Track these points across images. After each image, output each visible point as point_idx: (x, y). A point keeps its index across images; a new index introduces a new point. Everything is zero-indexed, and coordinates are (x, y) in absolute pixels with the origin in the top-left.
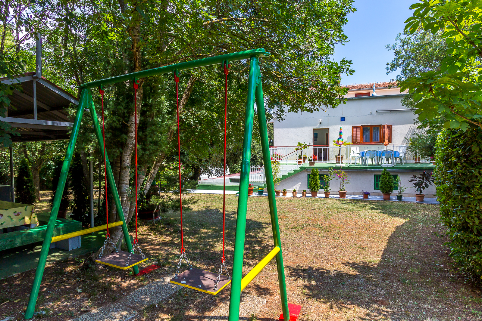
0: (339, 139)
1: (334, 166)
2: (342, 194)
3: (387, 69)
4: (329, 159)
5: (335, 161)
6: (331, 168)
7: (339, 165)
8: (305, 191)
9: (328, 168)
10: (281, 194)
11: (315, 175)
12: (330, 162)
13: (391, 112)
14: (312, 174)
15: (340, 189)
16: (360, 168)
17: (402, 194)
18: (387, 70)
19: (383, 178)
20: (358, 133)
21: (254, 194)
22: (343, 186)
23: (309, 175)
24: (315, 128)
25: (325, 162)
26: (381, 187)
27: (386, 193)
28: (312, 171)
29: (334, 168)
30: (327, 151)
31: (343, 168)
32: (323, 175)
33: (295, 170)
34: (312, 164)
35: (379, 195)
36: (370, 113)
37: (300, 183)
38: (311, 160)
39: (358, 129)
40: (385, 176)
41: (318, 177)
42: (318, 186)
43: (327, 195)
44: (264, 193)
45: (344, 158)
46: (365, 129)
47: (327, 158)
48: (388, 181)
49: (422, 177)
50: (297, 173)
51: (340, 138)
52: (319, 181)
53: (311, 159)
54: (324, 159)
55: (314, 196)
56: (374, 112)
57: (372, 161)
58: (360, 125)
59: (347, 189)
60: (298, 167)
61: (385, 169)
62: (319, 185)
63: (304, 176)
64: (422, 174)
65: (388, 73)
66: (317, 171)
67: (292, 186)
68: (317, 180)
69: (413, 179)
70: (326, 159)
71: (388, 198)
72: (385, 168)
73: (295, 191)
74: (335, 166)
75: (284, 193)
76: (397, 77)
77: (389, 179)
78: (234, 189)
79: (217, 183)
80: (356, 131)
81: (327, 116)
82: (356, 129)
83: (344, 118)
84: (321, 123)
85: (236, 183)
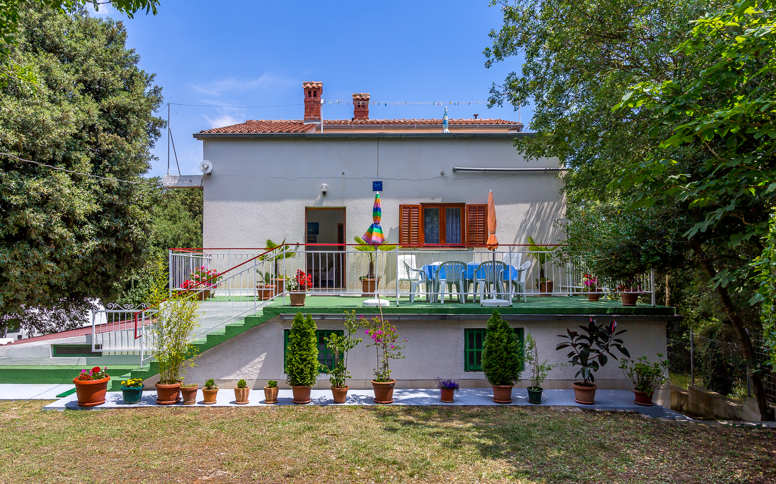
0: (372, 227)
1: (359, 303)
2: (383, 391)
3: (487, 53)
4: (344, 286)
5: (359, 292)
6: (350, 310)
7: (371, 302)
8: (273, 385)
9: (342, 310)
10: (200, 396)
11: (305, 335)
12: (348, 292)
13: (486, 173)
14: (296, 331)
15: (377, 374)
16: (430, 310)
17: (541, 385)
18: (488, 55)
19: (492, 340)
20: (414, 221)
21: (111, 398)
22: (386, 365)
23: (287, 332)
24: (311, 204)
25: (334, 293)
26: (489, 367)
27: (502, 383)
28: (297, 321)
29: (359, 310)
30: (341, 260)
31: (385, 310)
32: (328, 333)
33: (247, 319)
34: (298, 299)
35: (477, 385)
36: (439, 175)
37: (263, 357)
38: (296, 288)
39: (414, 212)
40: (496, 335)
41: (314, 339)
42: (312, 369)
43: (339, 395)
44: (145, 394)
45: (382, 282)
46: (427, 210)
47: (339, 282)
48: (506, 349)
49: (589, 336)
50: (252, 326)
51: (376, 224)
52: (315, 351)
53: (294, 284)
54: (331, 285)
55: (301, 399)
56: (449, 172)
57: (451, 291)
58: (417, 202)
59: (394, 374)
60: (257, 309)
61: (495, 315)
62: (317, 364)
63: (275, 335)
64: (587, 325)
65: (488, 65)
66: (309, 321)
67: (239, 368)
68: (309, 349)
69: (568, 340)
70: (338, 286)
71: (504, 399)
72: (495, 311)
73: (242, 385)
74: (360, 305)
75: (210, 394)
76: (508, 78)
77: (508, 342)
78: (62, 379)
79: (10, 358)
80: (409, 216)
81: (342, 176)
82: (410, 211)
83: (381, 183)
84: (324, 193)
85: (73, 360)
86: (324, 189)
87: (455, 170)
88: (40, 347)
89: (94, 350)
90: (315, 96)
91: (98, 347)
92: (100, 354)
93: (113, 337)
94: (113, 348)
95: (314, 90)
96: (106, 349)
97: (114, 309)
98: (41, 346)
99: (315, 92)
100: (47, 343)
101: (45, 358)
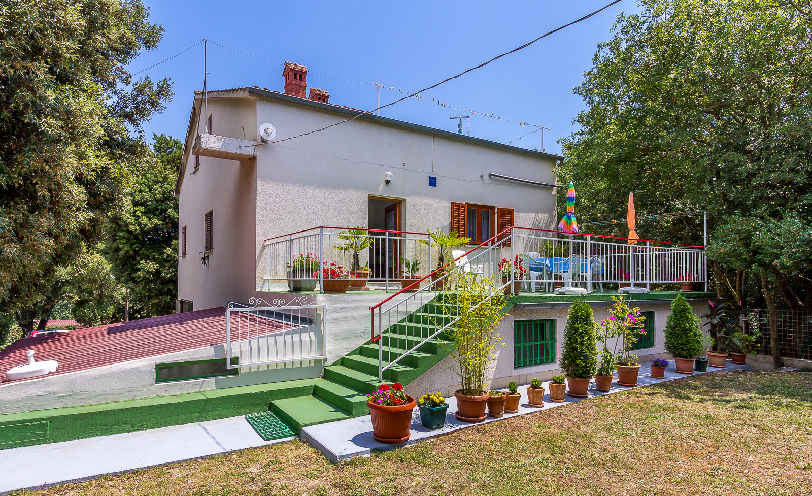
2: (631, 374)
8: (561, 380)
11: (588, 323)
13: (511, 181)
14: (579, 320)
19: (685, 320)
20: (462, 219)
26: (685, 343)
36: (479, 177)
37: (498, 353)
39: (462, 210)
43: (607, 383)
46: (471, 210)
55: (582, 392)
56: (486, 176)
58: (463, 201)
71: (690, 370)
75: (515, 400)
78: (199, 414)
79: (77, 394)
80: (459, 214)
81: (402, 166)
82: (459, 209)
83: (435, 179)
84: (388, 182)
85: (195, 384)
86: (388, 178)
87: (490, 175)
88: (137, 371)
89: (229, 366)
90: (301, 79)
91: (235, 361)
92: (235, 372)
93: (255, 346)
94: (255, 361)
95: (301, 73)
96: (244, 363)
97: (258, 306)
98: (138, 368)
99: (301, 76)
100: (147, 363)
101: (146, 386)
